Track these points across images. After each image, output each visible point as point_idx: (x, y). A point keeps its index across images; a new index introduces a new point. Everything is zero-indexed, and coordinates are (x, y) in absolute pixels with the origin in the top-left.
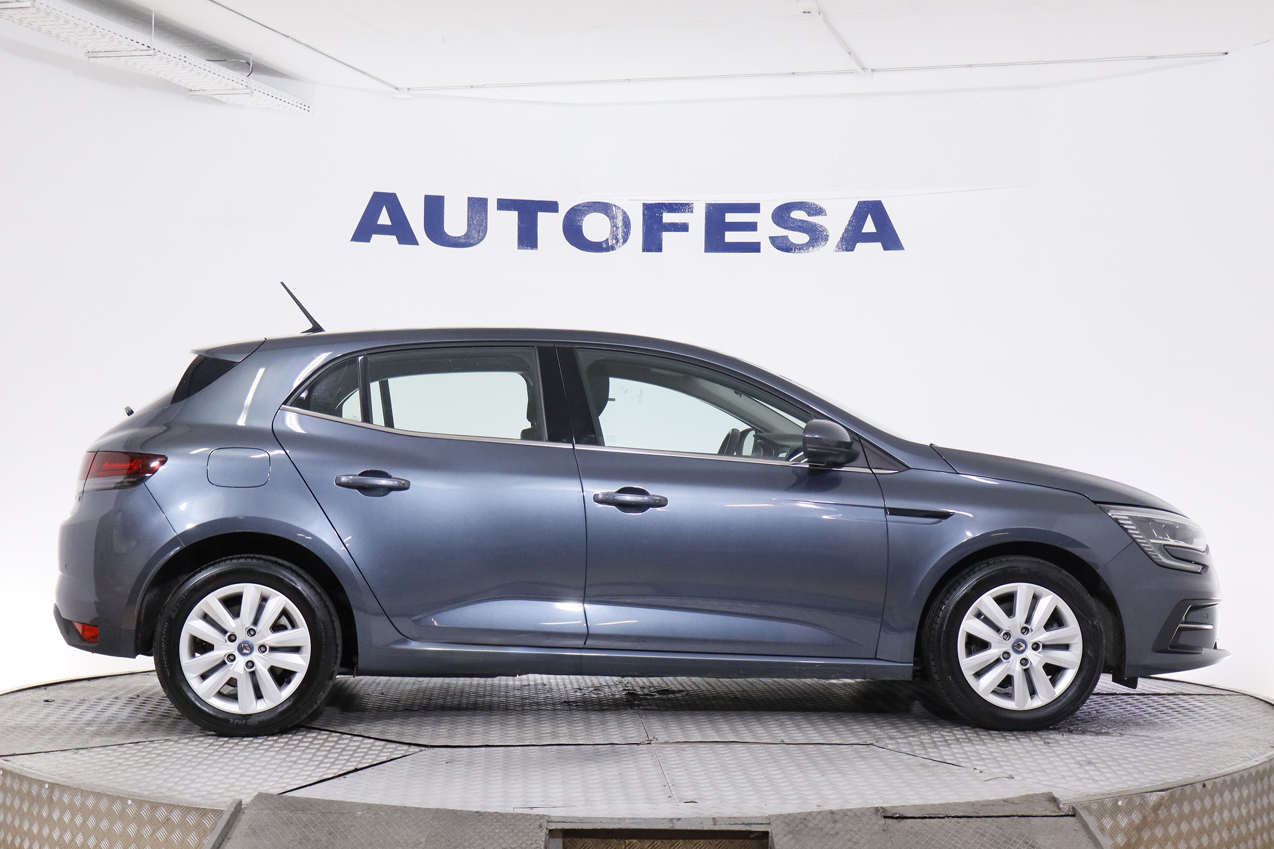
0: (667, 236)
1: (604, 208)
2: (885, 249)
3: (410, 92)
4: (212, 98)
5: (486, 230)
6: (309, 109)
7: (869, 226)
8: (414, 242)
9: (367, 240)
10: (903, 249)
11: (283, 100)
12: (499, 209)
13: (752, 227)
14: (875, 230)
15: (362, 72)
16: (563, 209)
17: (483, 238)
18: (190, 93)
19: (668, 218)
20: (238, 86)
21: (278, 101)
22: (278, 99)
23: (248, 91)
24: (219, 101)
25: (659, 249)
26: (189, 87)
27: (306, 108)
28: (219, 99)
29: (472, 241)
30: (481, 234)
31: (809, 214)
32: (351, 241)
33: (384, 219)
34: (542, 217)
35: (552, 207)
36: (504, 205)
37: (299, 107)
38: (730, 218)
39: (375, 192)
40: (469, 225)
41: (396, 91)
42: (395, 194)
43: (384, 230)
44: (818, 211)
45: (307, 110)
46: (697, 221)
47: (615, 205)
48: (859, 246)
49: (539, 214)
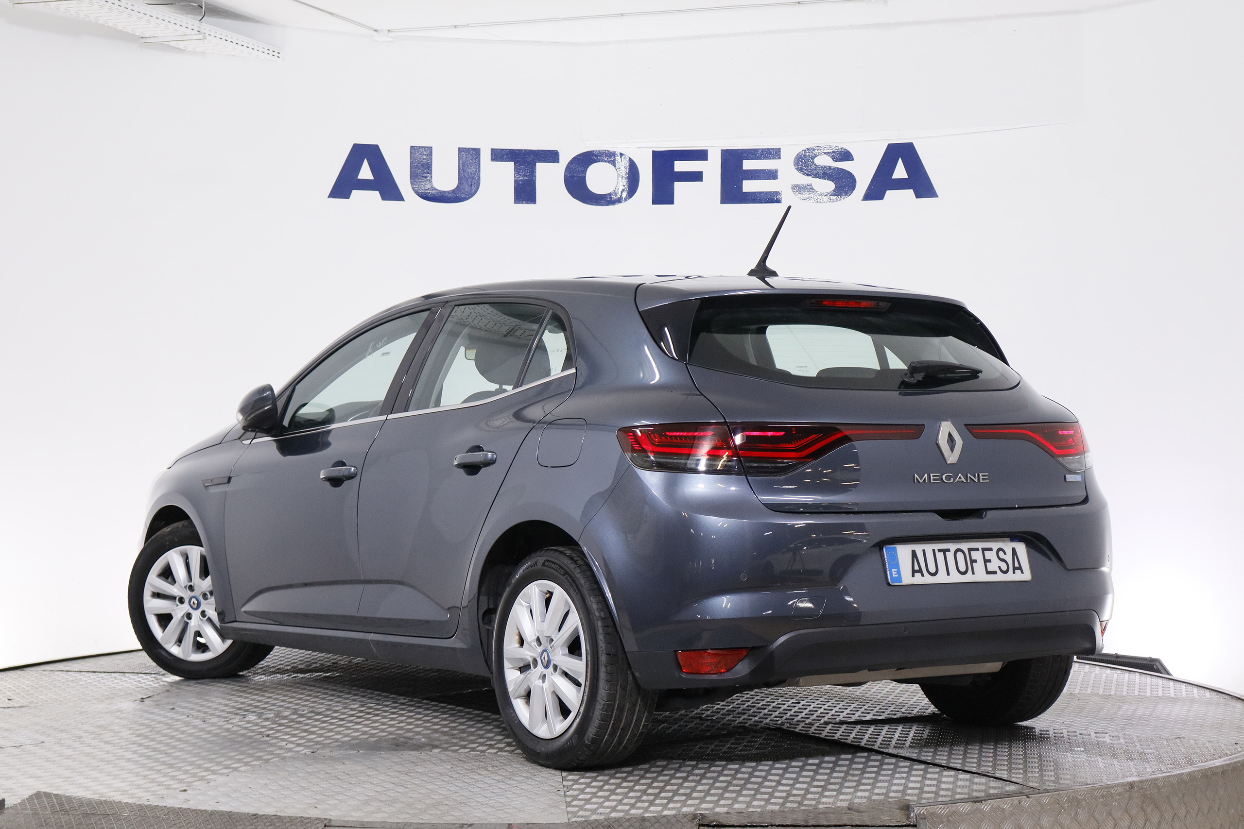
0: (679, 187)
1: (609, 157)
2: (917, 198)
3: (391, 34)
4: (168, 45)
5: (479, 184)
6: (279, 55)
7: (900, 172)
8: (399, 197)
9: (347, 196)
10: (938, 197)
11: (245, 46)
12: (493, 159)
13: (772, 175)
14: (906, 176)
15: (331, 13)
16: (565, 159)
17: (476, 192)
18: (141, 41)
19: (680, 166)
20: (188, 31)
21: (239, 47)
22: (240, 44)
23: (200, 36)
24: (177, 48)
25: (670, 201)
26: (138, 33)
27: (276, 54)
28: (177, 47)
29: (463, 196)
30: (474, 188)
31: (835, 159)
32: (329, 197)
33: (365, 173)
34: (541, 168)
35: (552, 156)
36: (498, 155)
37: (266, 53)
38: (748, 165)
39: (354, 144)
40: (460, 178)
41: (375, 33)
42: (377, 146)
43: (365, 185)
44: (846, 156)
45: (276, 56)
46: (712, 169)
47: (621, 154)
48: (889, 193)
49: (538, 164)
